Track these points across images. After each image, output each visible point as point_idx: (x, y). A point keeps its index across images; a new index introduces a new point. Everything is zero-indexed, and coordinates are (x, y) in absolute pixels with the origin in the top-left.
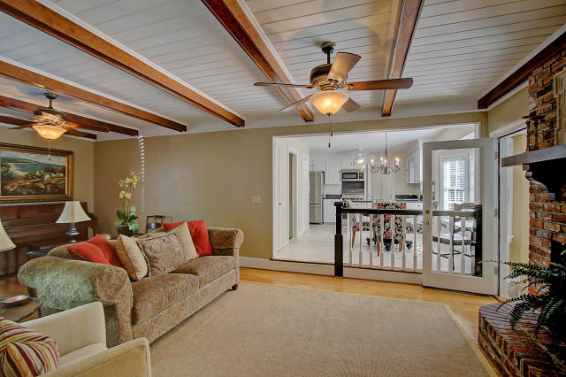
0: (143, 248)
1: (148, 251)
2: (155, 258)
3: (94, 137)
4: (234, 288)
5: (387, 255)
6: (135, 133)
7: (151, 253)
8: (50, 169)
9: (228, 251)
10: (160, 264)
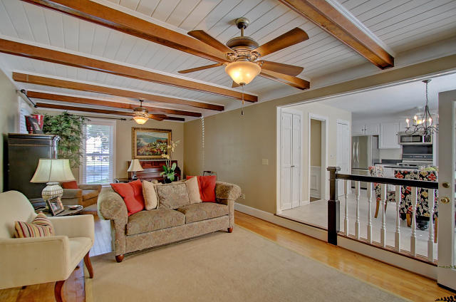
0: (157, 191)
1: (160, 192)
2: (163, 198)
3: (183, 120)
4: (229, 231)
5: (419, 234)
6: (199, 115)
7: (161, 194)
8: (160, 141)
9: (223, 201)
10: (165, 202)
